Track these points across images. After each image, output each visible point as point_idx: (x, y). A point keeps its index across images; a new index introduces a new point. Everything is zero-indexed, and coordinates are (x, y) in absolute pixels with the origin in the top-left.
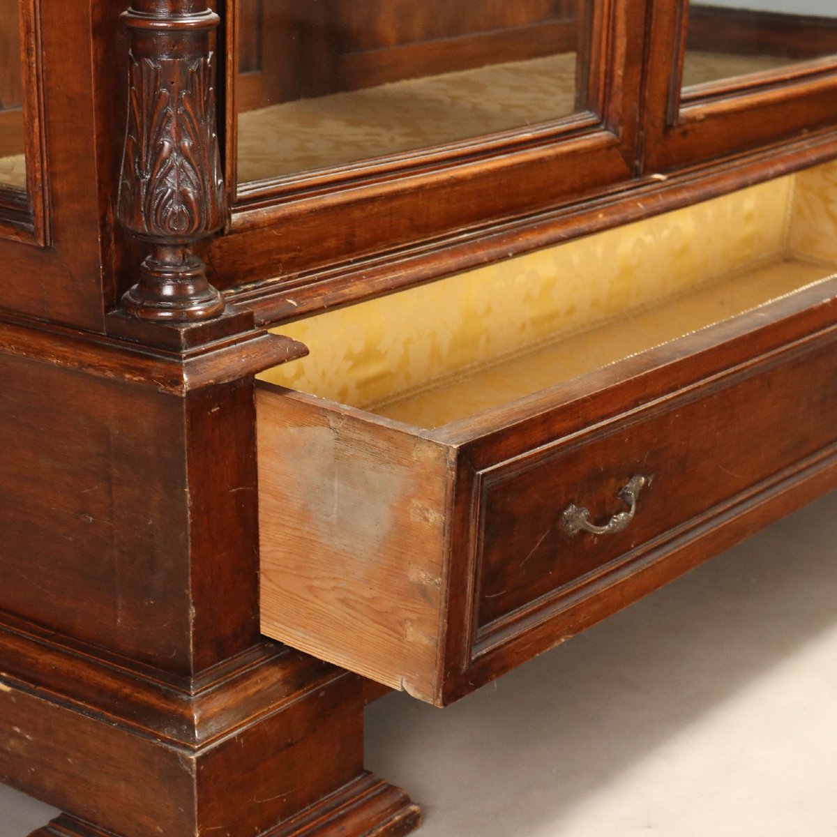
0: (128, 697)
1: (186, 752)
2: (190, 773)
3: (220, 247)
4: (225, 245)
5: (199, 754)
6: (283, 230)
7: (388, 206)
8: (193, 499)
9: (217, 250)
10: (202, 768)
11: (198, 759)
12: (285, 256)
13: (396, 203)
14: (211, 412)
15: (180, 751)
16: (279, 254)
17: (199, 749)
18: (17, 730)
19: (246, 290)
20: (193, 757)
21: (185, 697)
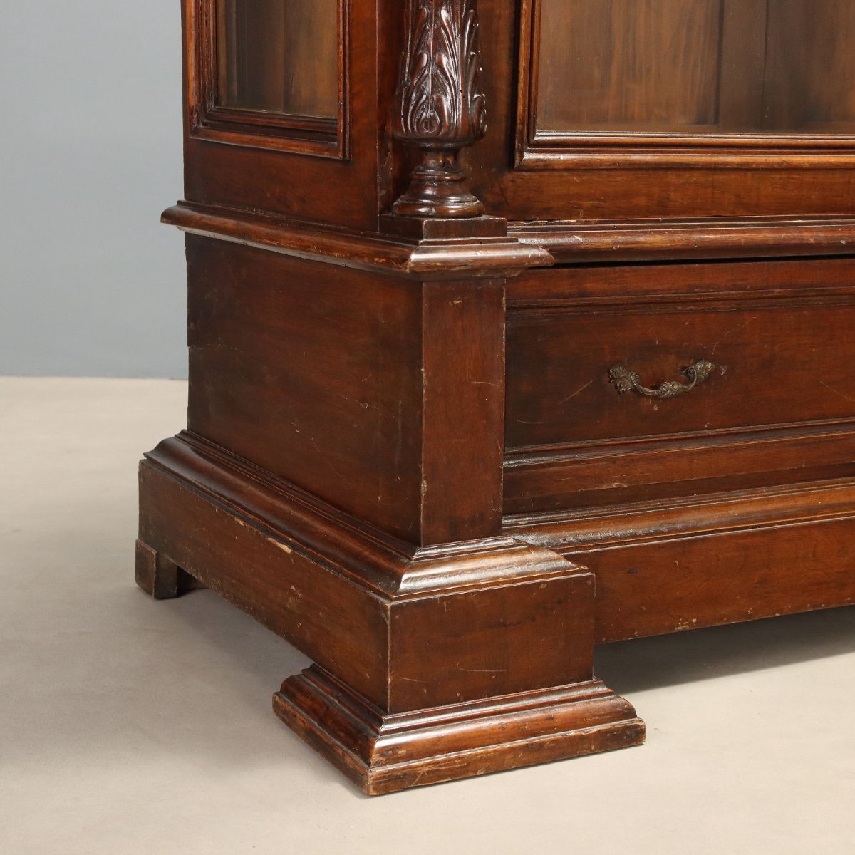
0: (366, 557)
1: (385, 601)
2: (386, 619)
3: (513, 181)
4: (518, 180)
5: (394, 603)
6: (585, 178)
7: (711, 179)
8: (428, 378)
9: (511, 184)
10: (397, 617)
11: (392, 607)
12: (586, 204)
13: (720, 177)
14: (453, 303)
15: (381, 599)
16: (581, 200)
17: (396, 599)
18: (293, 588)
19: (537, 224)
20: (389, 605)
21: (406, 561)
